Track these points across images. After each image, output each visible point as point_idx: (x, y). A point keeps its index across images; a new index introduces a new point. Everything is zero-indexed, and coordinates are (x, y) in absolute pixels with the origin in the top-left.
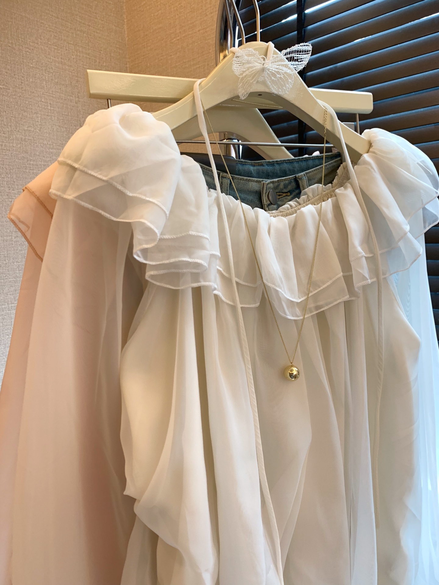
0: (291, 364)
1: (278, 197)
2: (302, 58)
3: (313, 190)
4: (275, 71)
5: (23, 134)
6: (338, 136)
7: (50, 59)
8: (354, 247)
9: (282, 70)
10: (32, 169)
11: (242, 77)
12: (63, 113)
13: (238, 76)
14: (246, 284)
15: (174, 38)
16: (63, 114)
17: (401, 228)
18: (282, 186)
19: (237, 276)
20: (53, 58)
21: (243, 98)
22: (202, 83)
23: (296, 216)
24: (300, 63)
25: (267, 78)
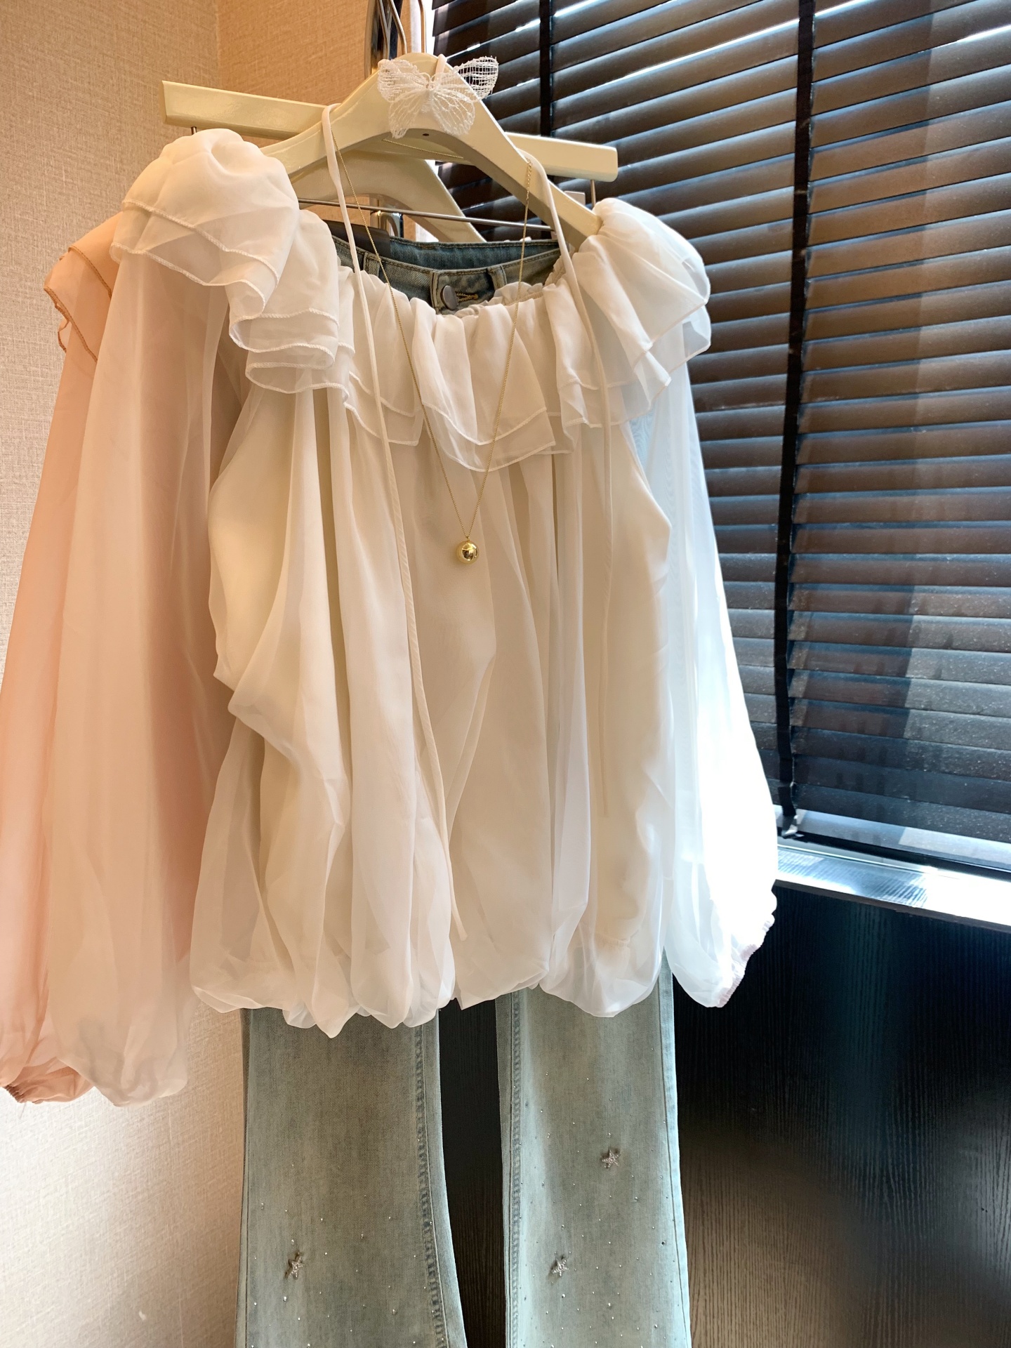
0: (466, 539)
1: (459, 300)
2: (485, 79)
3: (512, 289)
4: (446, 98)
5: (13, 227)
6: (548, 206)
7: (67, 82)
8: (564, 368)
9: (457, 97)
10: (28, 296)
11: (395, 104)
12: (92, 192)
13: (388, 101)
14: (398, 411)
15: (313, 54)
16: (90, 194)
17: (639, 347)
18: (464, 281)
19: (385, 395)
20: (73, 81)
21: (398, 137)
22: (336, 110)
23: (477, 319)
24: (482, 87)
25: (435, 108)
